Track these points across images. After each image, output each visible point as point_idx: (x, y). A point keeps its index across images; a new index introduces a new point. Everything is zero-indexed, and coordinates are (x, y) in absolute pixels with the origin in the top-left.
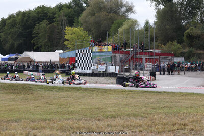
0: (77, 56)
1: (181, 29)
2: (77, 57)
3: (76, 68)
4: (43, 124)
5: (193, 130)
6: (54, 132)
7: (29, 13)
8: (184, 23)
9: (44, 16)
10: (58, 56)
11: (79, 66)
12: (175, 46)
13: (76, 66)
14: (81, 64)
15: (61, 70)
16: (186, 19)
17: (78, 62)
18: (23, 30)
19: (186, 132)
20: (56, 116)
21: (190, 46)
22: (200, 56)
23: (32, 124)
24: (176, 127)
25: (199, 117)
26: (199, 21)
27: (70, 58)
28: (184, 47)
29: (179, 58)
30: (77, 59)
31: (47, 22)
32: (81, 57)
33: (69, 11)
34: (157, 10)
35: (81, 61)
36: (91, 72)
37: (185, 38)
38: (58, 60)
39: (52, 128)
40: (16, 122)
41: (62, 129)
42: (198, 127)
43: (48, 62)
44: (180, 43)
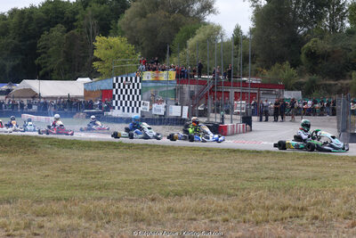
0: (114, 87)
1: (297, 42)
2: (114, 90)
3: (114, 108)
4: (55, 206)
5: (316, 218)
6: (75, 221)
7: (32, 13)
8: (301, 31)
9: (57, 17)
10: (82, 88)
11: (119, 105)
12: (286, 71)
13: (114, 105)
14: (121, 102)
15: (87, 113)
16: (306, 24)
17: (117, 99)
18: (20, 41)
19: (304, 221)
20: (78, 194)
21: (313, 71)
22: (329, 90)
23: (37, 207)
24: (287, 213)
25: (328, 196)
26: (328, 28)
27: (102, 91)
28: (301, 74)
29: (293, 92)
30: (114, 93)
31: (63, 28)
32: (122, 90)
33: (102, 8)
34: (254, 8)
35: (121, 96)
36: (139, 115)
37: (303, 57)
38: (82, 94)
39: (71, 214)
40: (9, 202)
41: (89, 216)
42: (326, 214)
43: (64, 98)
44: (294, 65)
